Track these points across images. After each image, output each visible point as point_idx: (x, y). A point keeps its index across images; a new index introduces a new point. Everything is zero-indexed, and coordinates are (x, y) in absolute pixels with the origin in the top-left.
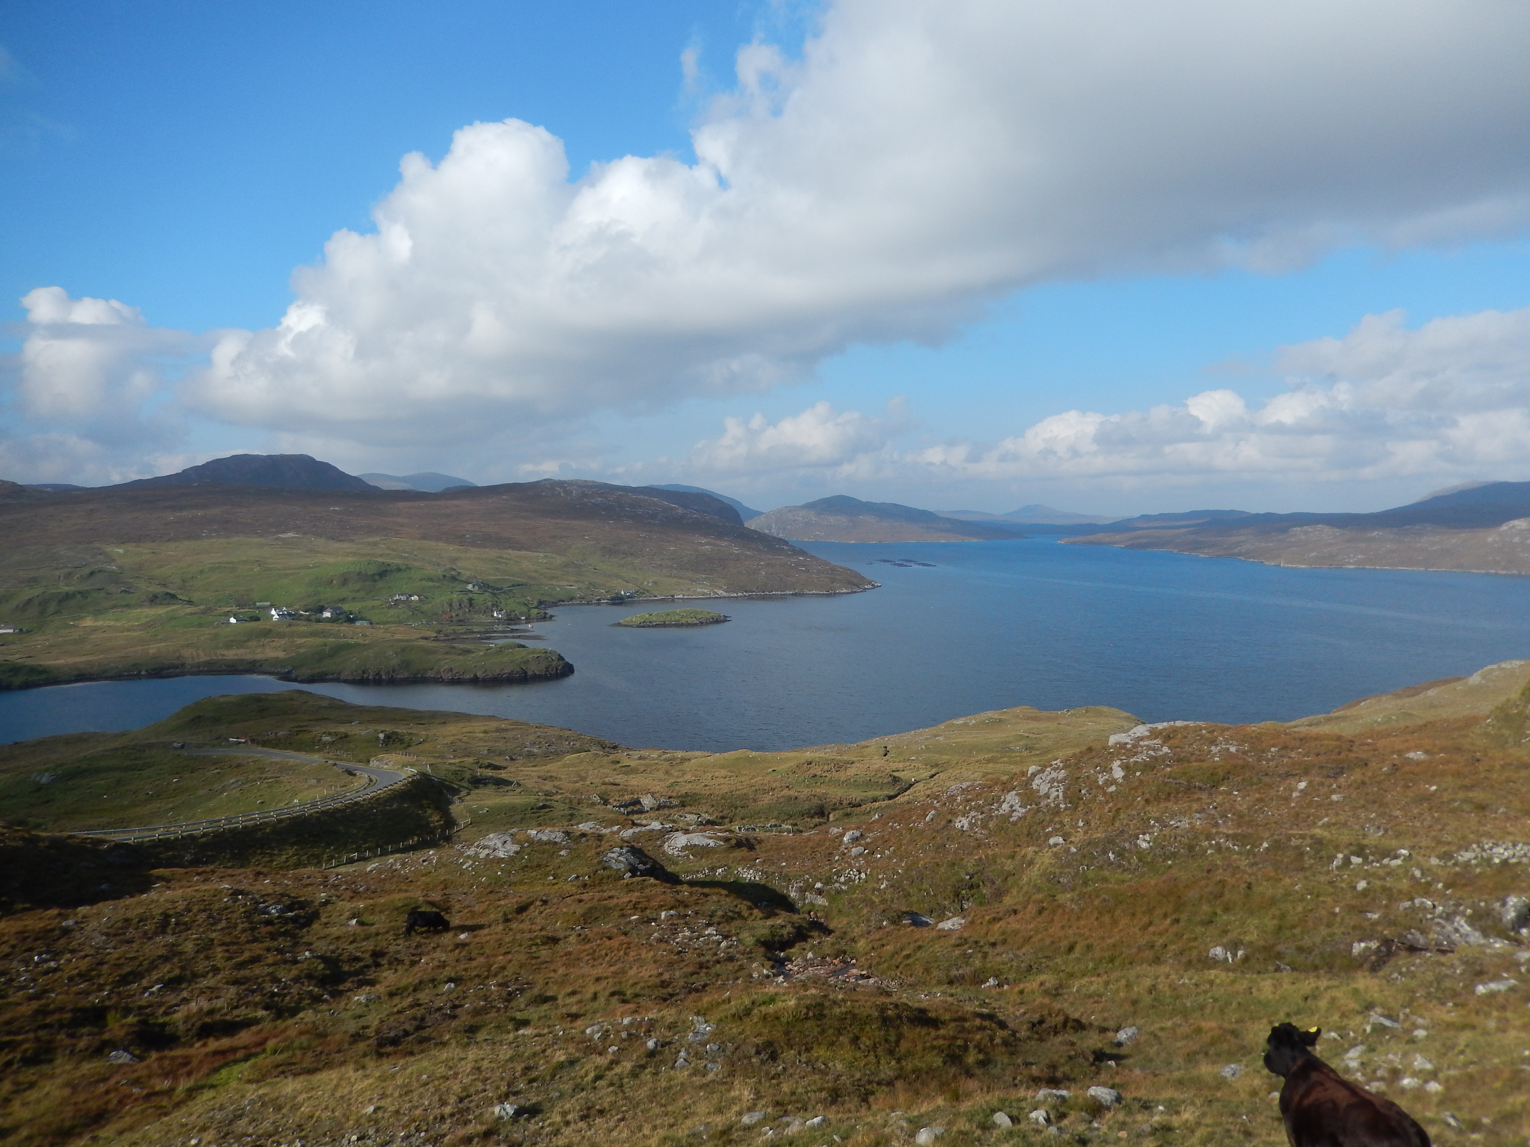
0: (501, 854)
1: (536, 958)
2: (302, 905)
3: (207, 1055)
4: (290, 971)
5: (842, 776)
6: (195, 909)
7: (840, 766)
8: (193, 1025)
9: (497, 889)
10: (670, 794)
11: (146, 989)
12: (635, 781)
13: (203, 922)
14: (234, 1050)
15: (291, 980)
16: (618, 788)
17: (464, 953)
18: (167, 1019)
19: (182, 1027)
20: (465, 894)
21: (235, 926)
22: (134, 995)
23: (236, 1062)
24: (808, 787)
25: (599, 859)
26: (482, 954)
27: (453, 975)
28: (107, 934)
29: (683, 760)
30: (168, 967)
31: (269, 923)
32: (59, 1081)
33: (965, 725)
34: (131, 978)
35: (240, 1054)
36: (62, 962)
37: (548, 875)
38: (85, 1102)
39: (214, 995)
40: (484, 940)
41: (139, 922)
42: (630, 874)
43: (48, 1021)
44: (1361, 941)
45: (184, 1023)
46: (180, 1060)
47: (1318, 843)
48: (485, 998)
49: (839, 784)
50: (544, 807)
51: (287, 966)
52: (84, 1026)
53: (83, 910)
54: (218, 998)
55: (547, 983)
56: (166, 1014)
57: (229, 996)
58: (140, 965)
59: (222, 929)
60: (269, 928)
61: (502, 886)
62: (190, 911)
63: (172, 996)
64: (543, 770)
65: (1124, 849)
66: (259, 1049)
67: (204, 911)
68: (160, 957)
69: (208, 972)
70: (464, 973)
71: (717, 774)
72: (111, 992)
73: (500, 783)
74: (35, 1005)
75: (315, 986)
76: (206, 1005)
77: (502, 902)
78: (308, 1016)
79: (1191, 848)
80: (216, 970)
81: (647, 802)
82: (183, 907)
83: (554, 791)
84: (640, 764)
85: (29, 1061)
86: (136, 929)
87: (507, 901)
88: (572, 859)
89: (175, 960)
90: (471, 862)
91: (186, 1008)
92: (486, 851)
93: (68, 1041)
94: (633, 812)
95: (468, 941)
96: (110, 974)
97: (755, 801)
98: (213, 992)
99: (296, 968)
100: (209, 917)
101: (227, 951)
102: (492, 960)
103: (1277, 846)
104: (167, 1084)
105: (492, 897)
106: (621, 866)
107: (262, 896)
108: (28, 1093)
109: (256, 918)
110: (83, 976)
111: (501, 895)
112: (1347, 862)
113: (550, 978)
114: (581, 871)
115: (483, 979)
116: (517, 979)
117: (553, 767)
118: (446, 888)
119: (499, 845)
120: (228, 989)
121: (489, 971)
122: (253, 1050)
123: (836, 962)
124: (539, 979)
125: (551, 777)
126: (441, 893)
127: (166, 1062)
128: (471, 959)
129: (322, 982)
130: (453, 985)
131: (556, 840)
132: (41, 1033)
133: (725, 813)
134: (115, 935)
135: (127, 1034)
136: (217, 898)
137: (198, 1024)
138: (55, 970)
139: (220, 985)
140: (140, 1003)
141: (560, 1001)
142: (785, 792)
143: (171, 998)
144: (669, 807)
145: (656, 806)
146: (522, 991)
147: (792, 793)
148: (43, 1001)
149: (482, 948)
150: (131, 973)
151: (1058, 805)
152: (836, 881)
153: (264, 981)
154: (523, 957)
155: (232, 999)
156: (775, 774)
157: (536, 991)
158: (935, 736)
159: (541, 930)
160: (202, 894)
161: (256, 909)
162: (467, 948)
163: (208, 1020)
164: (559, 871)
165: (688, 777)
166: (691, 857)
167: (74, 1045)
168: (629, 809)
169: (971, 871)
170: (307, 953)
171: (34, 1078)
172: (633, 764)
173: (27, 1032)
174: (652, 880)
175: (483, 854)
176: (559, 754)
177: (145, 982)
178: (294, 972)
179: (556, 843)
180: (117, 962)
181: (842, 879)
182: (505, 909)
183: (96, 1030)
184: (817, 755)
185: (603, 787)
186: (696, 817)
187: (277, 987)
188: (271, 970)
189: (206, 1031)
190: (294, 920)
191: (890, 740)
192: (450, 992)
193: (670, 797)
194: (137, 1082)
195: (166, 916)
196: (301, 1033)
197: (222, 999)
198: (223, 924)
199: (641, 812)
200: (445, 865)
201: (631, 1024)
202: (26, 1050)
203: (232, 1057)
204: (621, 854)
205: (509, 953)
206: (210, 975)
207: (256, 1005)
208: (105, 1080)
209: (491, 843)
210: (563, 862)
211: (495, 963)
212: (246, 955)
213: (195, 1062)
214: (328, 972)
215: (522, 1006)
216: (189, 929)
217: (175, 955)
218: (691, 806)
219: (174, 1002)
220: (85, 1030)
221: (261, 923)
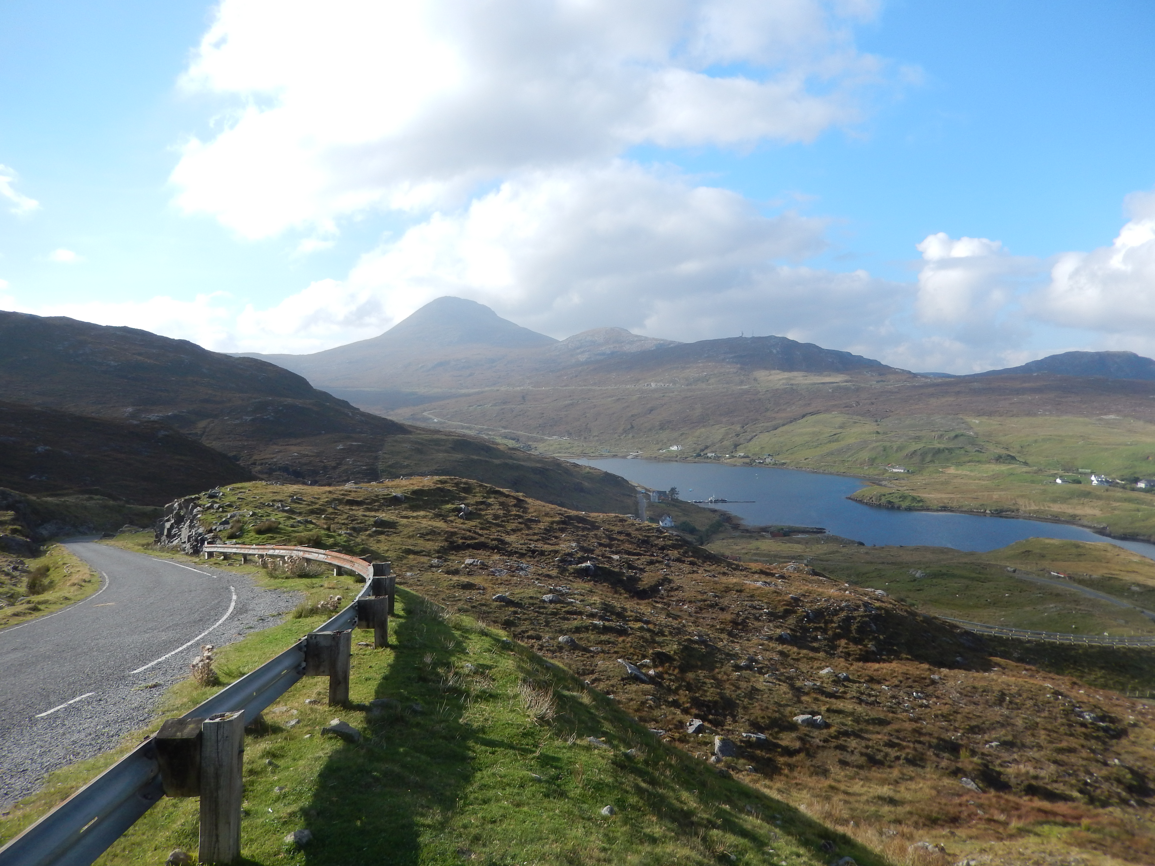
2: (1113, 720)
3: (1033, 809)
4: (1101, 770)
6: (1025, 695)
8: (1022, 782)
11: (987, 742)
13: (1030, 707)
14: (1055, 814)
15: (1102, 777)
18: (1001, 769)
19: (1013, 781)
21: (1056, 719)
22: (979, 743)
23: (1056, 823)
28: (961, 693)
30: (1003, 732)
31: (1083, 725)
32: (929, 783)
34: (977, 730)
35: (1059, 819)
36: (931, 702)
38: (945, 805)
39: (1038, 765)
41: (983, 691)
43: (922, 739)
45: (1015, 777)
46: (1012, 804)
51: (1099, 765)
52: (945, 752)
53: (945, 671)
54: (1042, 769)
56: (1001, 765)
57: (1050, 770)
58: (983, 723)
59: (1045, 717)
60: (1083, 730)
62: (1020, 695)
63: (1006, 754)
66: (1074, 822)
67: (1032, 699)
68: (998, 722)
69: (1033, 746)
72: (963, 734)
74: (914, 725)
75: (1124, 790)
76: (1032, 771)
78: (1117, 812)
80: (1040, 747)
82: (1015, 691)
85: (911, 762)
86: (981, 696)
89: (1009, 728)
91: (1016, 767)
93: (934, 758)
96: (963, 722)
98: (1037, 763)
99: (1107, 770)
100: (1035, 705)
101: (1049, 735)
104: (1002, 817)
107: (1078, 702)
108: (909, 782)
109: (1073, 718)
110: (945, 717)
120: (1049, 766)
122: (1070, 821)
127: (1002, 802)
129: (1130, 789)
132: (918, 746)
134: (966, 696)
135: (974, 769)
136: (1042, 692)
137: (1026, 783)
138: (927, 706)
139: (1042, 759)
140: (983, 751)
143: (1006, 756)
148: (919, 725)
150: (977, 726)
153: (1078, 770)
155: (1052, 774)
160: (1029, 685)
161: (1073, 710)
163: (1034, 782)
167: (938, 763)
170: (1116, 761)
171: (913, 774)
173: (909, 741)
177: (986, 737)
178: (1104, 772)
180: (968, 715)
183: (953, 758)
187: (1090, 779)
188: (1084, 763)
189: (1032, 790)
190: (1106, 730)
194: (980, 806)
195: (1003, 695)
196: (1111, 824)
197: (1045, 772)
198: (1046, 714)
202: (908, 754)
203: (1052, 818)
206: (1035, 749)
207: (1072, 786)
208: (959, 795)
212: (1064, 744)
213: (1024, 810)
214: (1135, 783)
216: (1020, 709)
217: (1008, 724)
219: (1007, 759)
220: (946, 755)
221: (1077, 723)
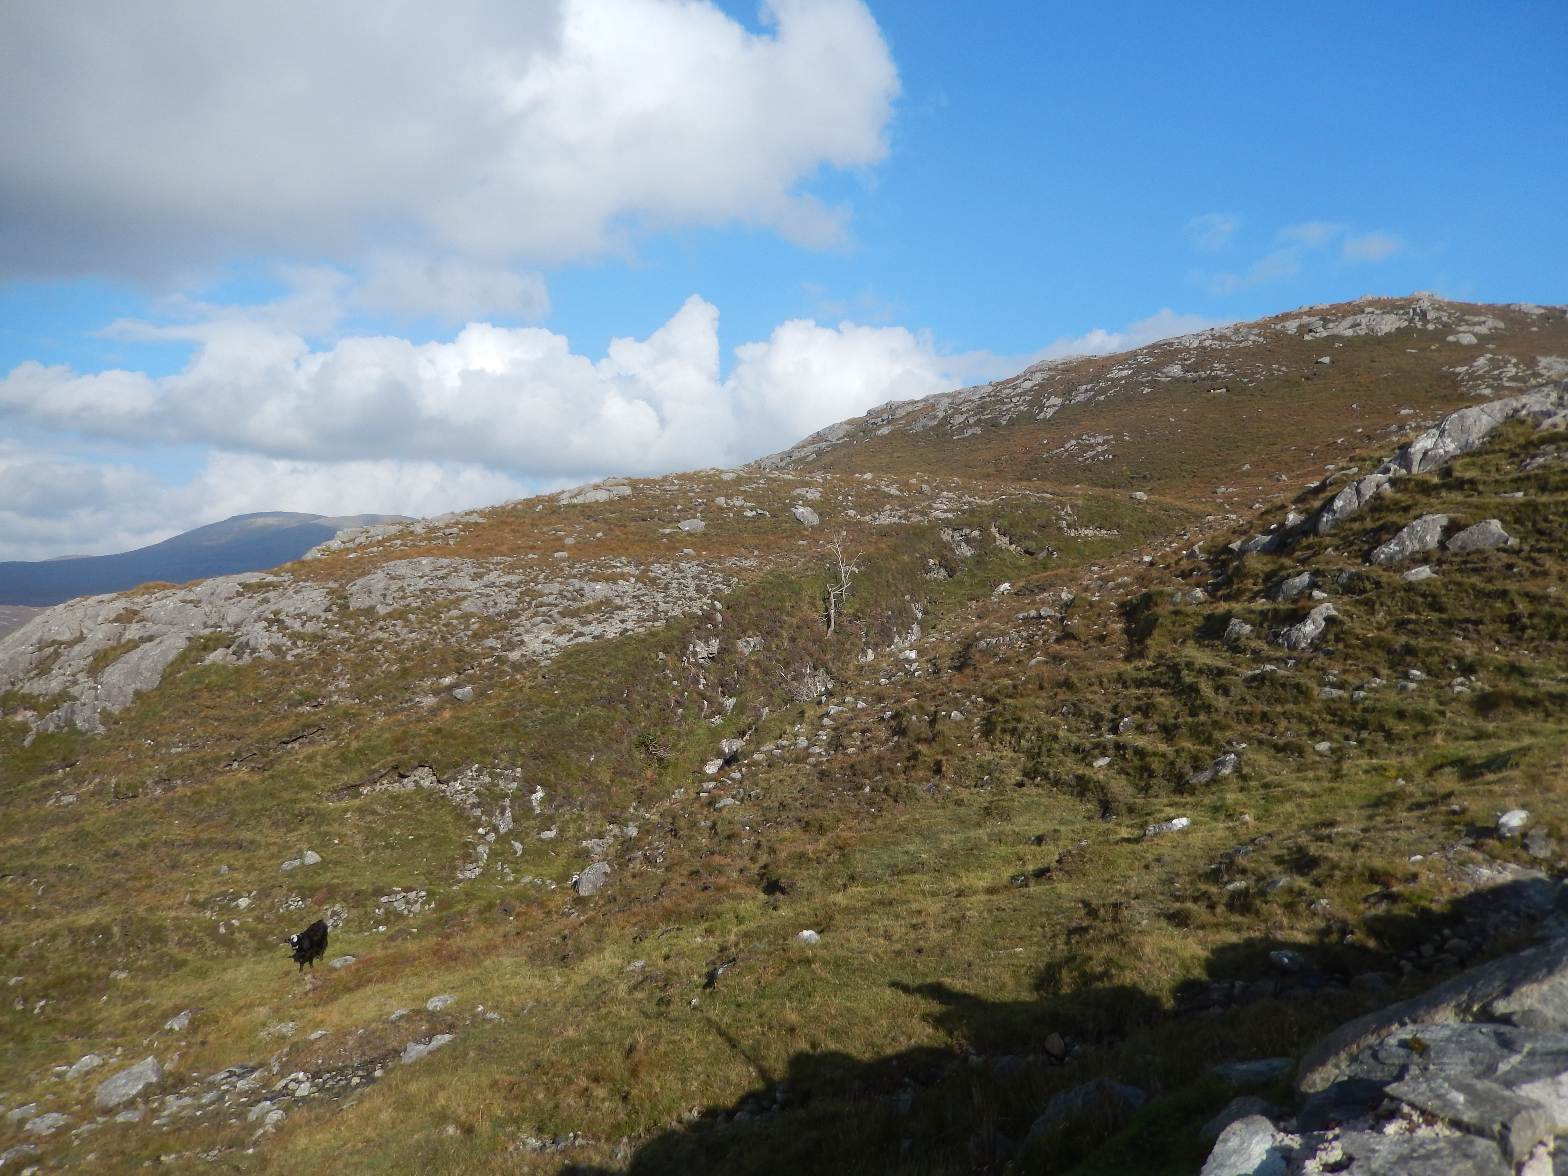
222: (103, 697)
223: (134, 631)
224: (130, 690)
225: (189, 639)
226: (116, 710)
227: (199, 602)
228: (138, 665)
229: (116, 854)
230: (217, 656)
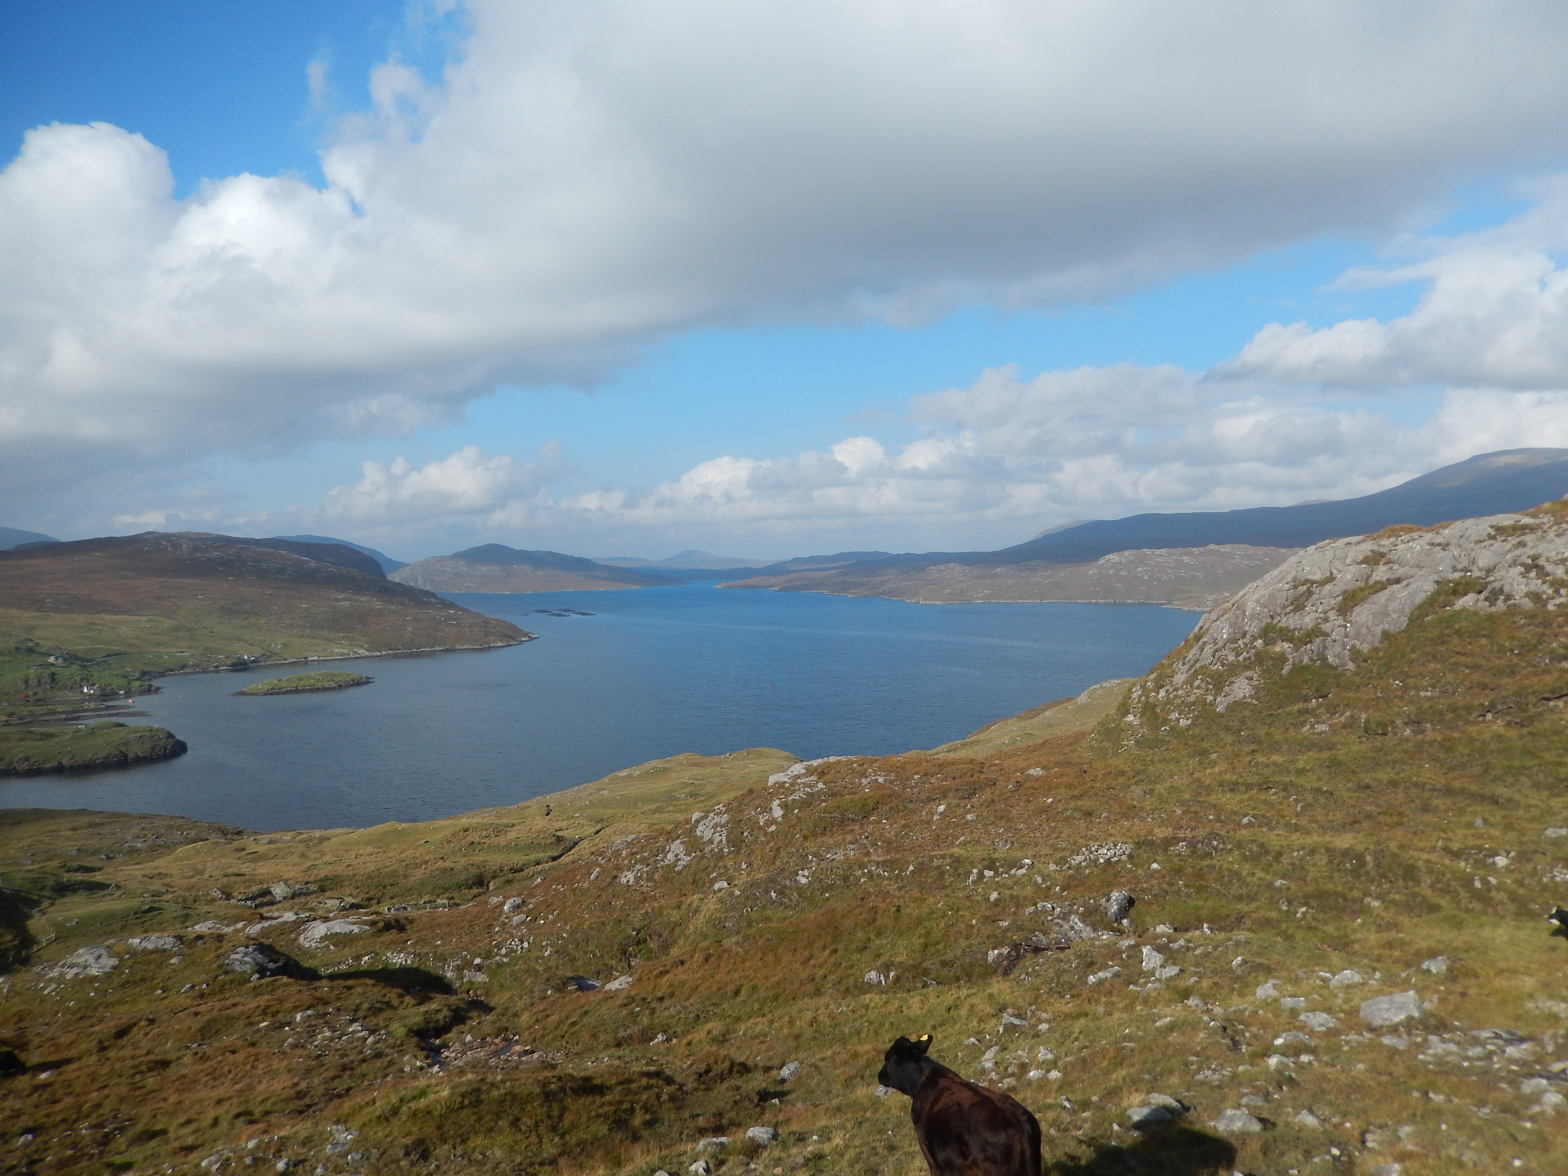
0: (94, 972)
1: (141, 1088)
5: (502, 840)
7: (498, 831)
9: (89, 1014)
10: (306, 879)
12: (264, 869)
16: (244, 878)
17: (45, 1096)
20: (47, 1024)
24: (464, 856)
25: (220, 962)
26: (70, 1094)
27: (30, 1124)
29: (322, 840)
33: (629, 776)
37: (155, 988)
40: (73, 1076)
42: (257, 976)
44: (994, 948)
47: (957, 861)
48: (74, 1145)
49: (499, 849)
50: (151, 910)
55: (155, 1116)
61: (96, 1009)
64: (149, 867)
65: (785, 887)
70: (45, 1120)
71: (361, 852)
73: (93, 887)
77: (96, 1028)
79: (846, 879)
81: (279, 891)
83: (163, 890)
84: (271, 849)
87: (102, 1026)
88: (185, 968)
90: (54, 986)
92: (75, 970)
94: (262, 905)
95: (51, 1080)
97: (405, 877)
102: (83, 1099)
103: (921, 868)
105: (82, 1024)
106: (248, 968)
111: (94, 1020)
112: (981, 875)
113: (158, 1109)
114: (196, 980)
115: (70, 1124)
116: (115, 1117)
117: (162, 863)
118: (20, 1020)
119: (91, 960)
121: (79, 1111)
123: (497, 1041)
124: (145, 1112)
125: (160, 874)
126: (15, 1027)
128: (55, 1102)
130: (30, 1137)
131: (165, 947)
133: (372, 893)
141: (171, 1135)
142: (441, 864)
144: (305, 894)
145: (290, 895)
146: (122, 1130)
147: (448, 864)
149: (70, 1086)
151: (721, 850)
152: (497, 954)
154: (124, 1090)
156: (427, 845)
157: (140, 1127)
158: (599, 790)
159: (147, 1054)
162: (49, 1089)
164: (169, 983)
165: (328, 858)
166: (332, 947)
168: (258, 901)
169: (638, 927)
172: (261, 849)
174: (285, 979)
175: (70, 974)
176: (169, 847)
179: (165, 950)
181: (503, 951)
182: (100, 1035)
184: (474, 821)
185: (225, 879)
186: (337, 902)
191: (553, 799)
192: (27, 1145)
193: (306, 883)
199: (272, 903)
200: (18, 993)
201: (257, 1147)
204: (246, 954)
205: (105, 1087)
209: (81, 960)
210: (174, 971)
211: (86, 1102)
215: (123, 1148)
218: (332, 890)
222: (1352, 635)
223: (1381, 573)
224: (1378, 630)
225: (1438, 582)
226: (1365, 648)
227: (1448, 545)
228: (1386, 607)
229: (1368, 787)
230: (1468, 601)
